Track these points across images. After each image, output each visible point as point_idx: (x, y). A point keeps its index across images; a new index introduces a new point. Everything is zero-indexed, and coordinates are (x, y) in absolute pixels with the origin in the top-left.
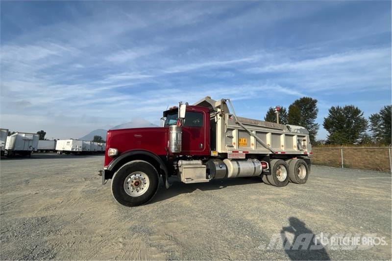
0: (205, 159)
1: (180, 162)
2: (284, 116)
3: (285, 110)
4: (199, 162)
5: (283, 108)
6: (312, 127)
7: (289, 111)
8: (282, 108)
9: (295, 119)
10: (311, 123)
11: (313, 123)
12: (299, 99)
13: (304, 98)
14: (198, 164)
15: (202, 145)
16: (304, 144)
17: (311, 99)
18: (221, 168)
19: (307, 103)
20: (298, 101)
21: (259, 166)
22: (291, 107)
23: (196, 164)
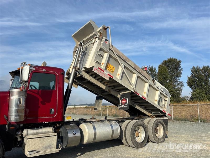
0: (58, 125)
1: (25, 132)
2: (154, 75)
3: (155, 69)
4: (50, 129)
5: (154, 68)
6: (178, 84)
7: (159, 70)
8: (152, 68)
9: (164, 78)
10: (177, 81)
11: (178, 81)
12: (167, 60)
13: (171, 58)
14: (48, 132)
15: (53, 110)
16: (165, 103)
17: (176, 60)
18: (74, 134)
19: (173, 63)
20: (165, 61)
21: (117, 129)
22: (160, 67)
23: (45, 133)
